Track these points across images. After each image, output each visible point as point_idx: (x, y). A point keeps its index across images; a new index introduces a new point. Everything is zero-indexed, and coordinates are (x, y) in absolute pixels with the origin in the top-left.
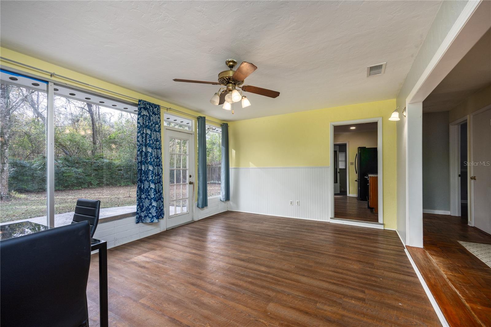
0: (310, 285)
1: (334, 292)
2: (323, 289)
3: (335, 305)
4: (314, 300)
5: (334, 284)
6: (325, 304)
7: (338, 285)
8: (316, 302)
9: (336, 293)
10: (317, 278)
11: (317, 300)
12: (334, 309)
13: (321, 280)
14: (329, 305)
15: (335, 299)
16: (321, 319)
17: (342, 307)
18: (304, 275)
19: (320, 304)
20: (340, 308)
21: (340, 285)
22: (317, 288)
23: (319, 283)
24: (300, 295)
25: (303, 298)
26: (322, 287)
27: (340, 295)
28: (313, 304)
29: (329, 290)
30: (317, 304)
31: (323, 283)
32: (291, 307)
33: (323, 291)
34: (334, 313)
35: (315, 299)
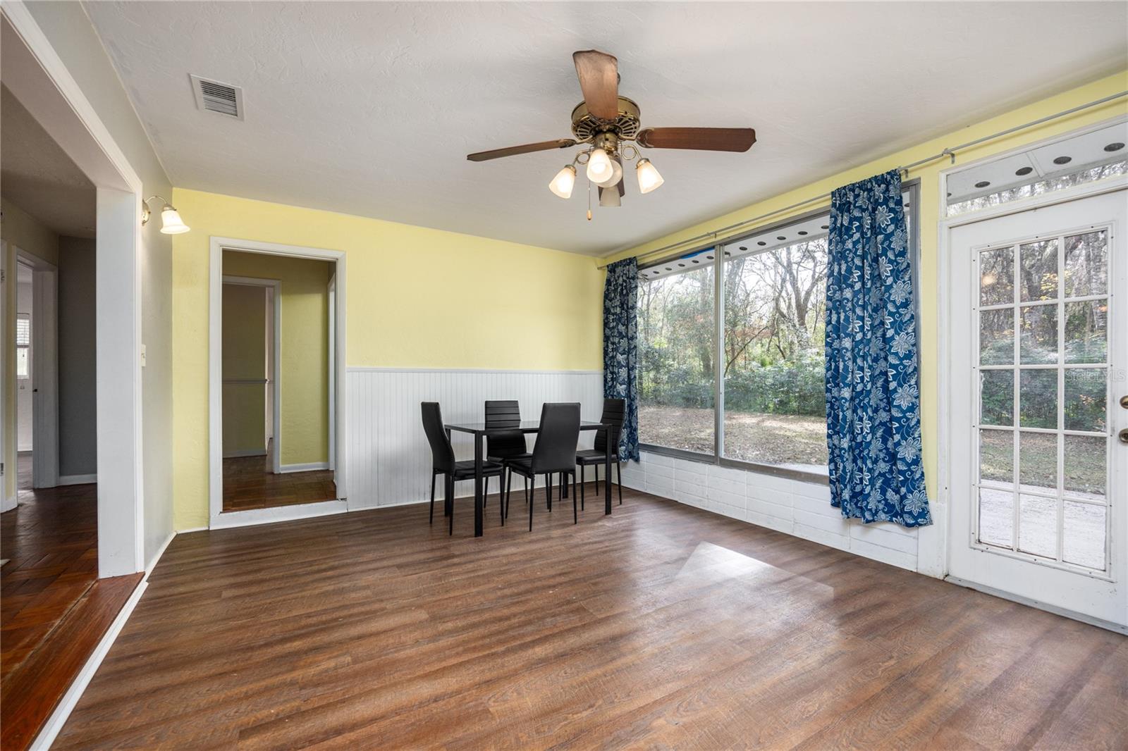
0: (395, 685)
1: (328, 705)
2: (360, 696)
3: (315, 678)
4: (362, 662)
5: (338, 731)
6: (336, 668)
7: (326, 732)
8: (355, 661)
9: (322, 707)
10: (397, 718)
11: (357, 665)
12: (312, 671)
13: (383, 717)
14: (326, 671)
15: (320, 689)
16: (329, 644)
17: (298, 683)
18: (435, 701)
19: (346, 662)
20: (302, 679)
21: (321, 737)
22: (375, 690)
23: (379, 706)
24: (396, 655)
25: (385, 652)
26: (363, 698)
27: (310, 707)
28: (360, 655)
29: (343, 701)
30: (352, 660)
31: (369, 713)
32: (392, 630)
33: (357, 691)
34: (310, 665)
35: (361, 664)
